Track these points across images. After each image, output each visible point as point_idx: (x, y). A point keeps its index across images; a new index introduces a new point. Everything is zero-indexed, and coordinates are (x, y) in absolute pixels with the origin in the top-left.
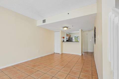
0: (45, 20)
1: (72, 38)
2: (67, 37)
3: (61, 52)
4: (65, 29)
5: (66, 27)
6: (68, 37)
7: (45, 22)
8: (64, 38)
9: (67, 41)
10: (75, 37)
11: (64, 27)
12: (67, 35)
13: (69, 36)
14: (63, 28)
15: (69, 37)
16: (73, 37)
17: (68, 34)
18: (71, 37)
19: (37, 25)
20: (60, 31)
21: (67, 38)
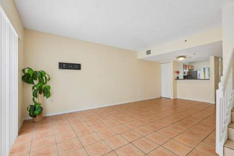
0: (150, 51)
1: (197, 72)
2: (185, 70)
3: (174, 97)
4: (181, 59)
5: (182, 56)
6: (187, 71)
7: (150, 53)
8: (178, 72)
9: (185, 78)
10: (204, 69)
11: (180, 57)
12: (185, 66)
13: (190, 68)
14: (177, 58)
15: (190, 70)
16: (200, 70)
17: (187, 64)
18: (195, 70)
19: (139, 58)
20: (172, 62)
21: (184, 73)
